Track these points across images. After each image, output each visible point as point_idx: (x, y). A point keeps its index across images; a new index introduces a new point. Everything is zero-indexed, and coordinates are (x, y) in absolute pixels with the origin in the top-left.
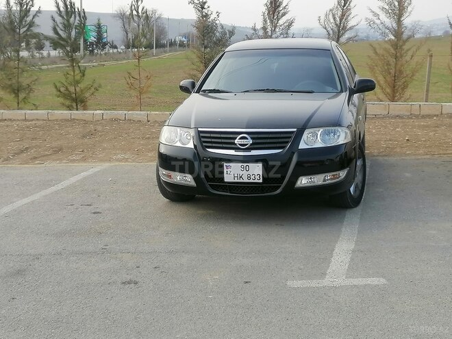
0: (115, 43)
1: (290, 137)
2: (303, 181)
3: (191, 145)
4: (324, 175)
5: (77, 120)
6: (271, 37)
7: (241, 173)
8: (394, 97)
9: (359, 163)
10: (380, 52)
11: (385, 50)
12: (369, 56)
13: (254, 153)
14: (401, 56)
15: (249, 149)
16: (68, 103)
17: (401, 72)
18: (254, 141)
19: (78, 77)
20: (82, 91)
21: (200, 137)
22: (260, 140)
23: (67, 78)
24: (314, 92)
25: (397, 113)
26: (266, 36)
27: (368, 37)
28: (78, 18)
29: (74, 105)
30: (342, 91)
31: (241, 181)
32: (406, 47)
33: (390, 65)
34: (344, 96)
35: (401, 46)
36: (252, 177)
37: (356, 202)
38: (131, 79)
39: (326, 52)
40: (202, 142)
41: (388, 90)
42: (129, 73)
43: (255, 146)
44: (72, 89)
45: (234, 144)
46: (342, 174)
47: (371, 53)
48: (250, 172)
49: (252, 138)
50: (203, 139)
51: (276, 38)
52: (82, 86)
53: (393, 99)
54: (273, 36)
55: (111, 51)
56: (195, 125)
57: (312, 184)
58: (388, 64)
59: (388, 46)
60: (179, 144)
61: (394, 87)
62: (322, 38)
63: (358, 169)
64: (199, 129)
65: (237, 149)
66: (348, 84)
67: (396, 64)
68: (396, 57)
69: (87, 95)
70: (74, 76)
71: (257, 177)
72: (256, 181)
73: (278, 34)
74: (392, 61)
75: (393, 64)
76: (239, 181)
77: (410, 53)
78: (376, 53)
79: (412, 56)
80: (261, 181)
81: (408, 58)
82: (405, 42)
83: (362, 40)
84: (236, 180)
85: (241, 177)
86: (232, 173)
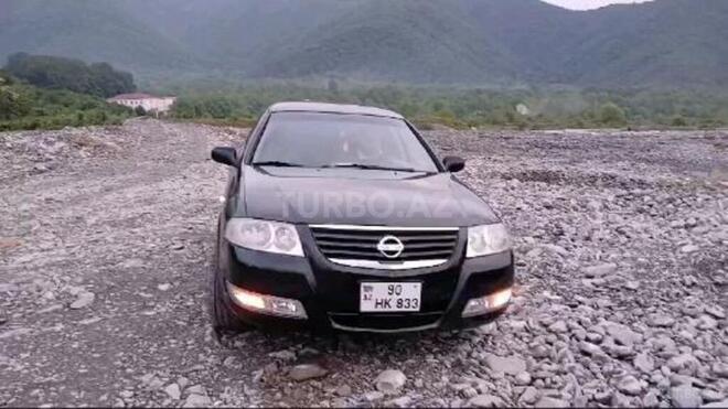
3: (298, 252)
7: (389, 297)
15: (399, 260)
21: (315, 240)
22: (418, 244)
31: (387, 309)
36: (405, 303)
43: (409, 255)
45: (376, 251)
48: (403, 296)
49: (404, 242)
50: (319, 243)
60: (275, 250)
64: (311, 226)
65: (382, 259)
71: (413, 304)
72: (411, 309)
76: (383, 310)
80: (418, 309)
84: (378, 309)
85: (387, 303)
86: (374, 298)
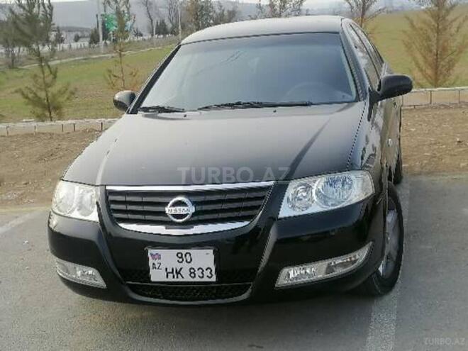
0: (140, 30)
1: (263, 198)
2: (292, 275)
3: (94, 217)
4: (327, 262)
5: (43, 134)
6: (280, 16)
7: (178, 266)
8: (436, 80)
9: (391, 218)
10: (418, 25)
11: (424, 22)
12: (404, 32)
13: (199, 229)
14: (445, 29)
15: (189, 224)
16: (39, 110)
17: (444, 49)
18: (199, 208)
19: (49, 79)
20: (54, 96)
21: (108, 203)
22: (209, 206)
23: (36, 82)
24: (312, 104)
25: (442, 102)
26: (274, 14)
27: (402, 7)
28: (42, 7)
29: (47, 114)
30: (358, 100)
31: (180, 279)
32: (450, 18)
33: (430, 41)
34: (361, 107)
35: (444, 18)
36: (198, 273)
37: (389, 284)
38: (113, 77)
39: (334, 36)
40: (111, 211)
41: (429, 72)
42: (110, 71)
43: (201, 217)
44: (42, 95)
45: (164, 213)
46: (361, 255)
47: (407, 27)
48: (195, 265)
49: (195, 203)
50: (113, 206)
51: (286, 16)
52: (53, 90)
53: (436, 84)
54: (283, 14)
55: (136, 39)
56: (102, 180)
57: (307, 279)
58: (428, 39)
59: (427, 17)
60: (76, 214)
61: (436, 67)
62: (329, 14)
63: (389, 229)
64: (108, 188)
65: (169, 224)
66: (368, 85)
67: (438, 40)
68: (438, 31)
69: (61, 99)
70: (44, 78)
71: (207, 273)
72: (206, 279)
73: (289, 11)
74: (433, 36)
75: (434, 40)
76: (175, 280)
77: (455, 24)
78: (412, 26)
79: (458, 28)
80: (214, 279)
81: (453, 30)
82: (448, 11)
83: (397, 10)
84: (170, 279)
85: (178, 273)
86: (163, 267)
